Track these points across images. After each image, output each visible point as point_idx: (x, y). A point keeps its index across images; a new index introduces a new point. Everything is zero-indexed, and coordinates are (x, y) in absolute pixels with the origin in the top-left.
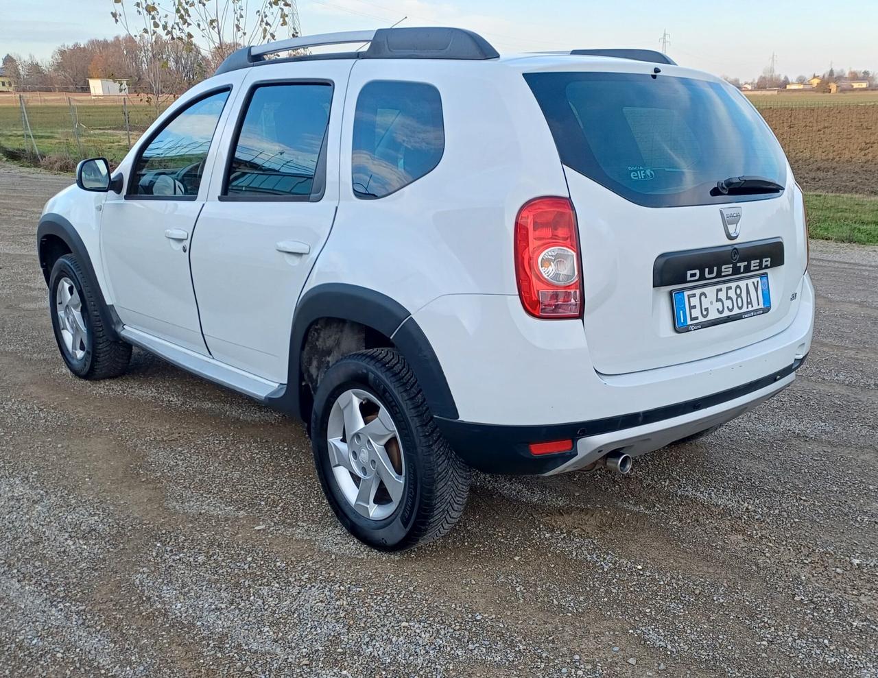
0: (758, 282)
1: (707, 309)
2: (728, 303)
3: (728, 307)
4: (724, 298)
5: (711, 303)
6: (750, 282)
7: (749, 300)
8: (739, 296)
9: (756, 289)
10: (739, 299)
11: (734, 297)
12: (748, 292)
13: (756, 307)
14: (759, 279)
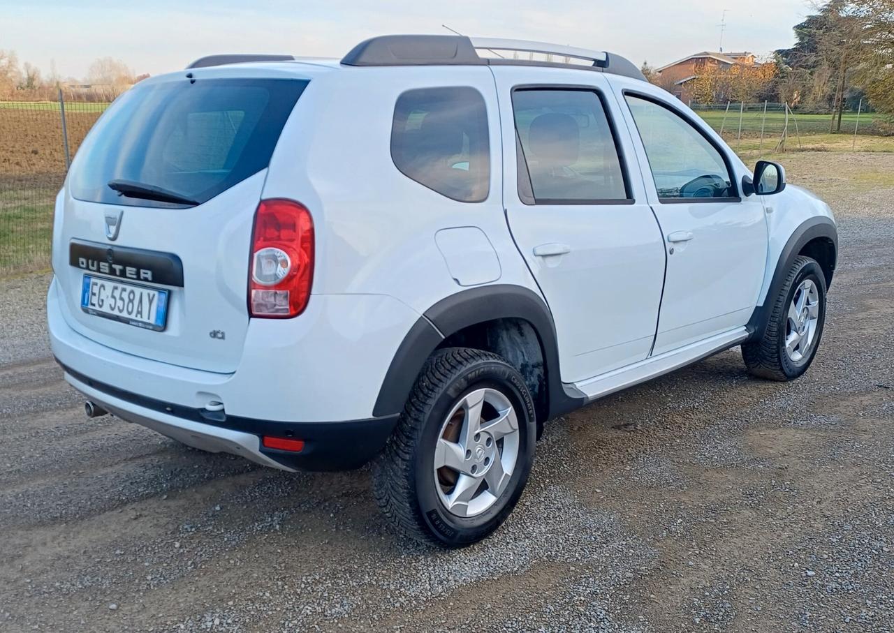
0: (154, 295)
1: (103, 301)
2: (120, 303)
3: (119, 307)
4: (118, 297)
5: (108, 297)
6: (145, 292)
7: (140, 310)
8: (131, 301)
9: (151, 302)
10: (131, 304)
11: (127, 300)
12: (141, 301)
13: (145, 319)
14: (156, 293)
